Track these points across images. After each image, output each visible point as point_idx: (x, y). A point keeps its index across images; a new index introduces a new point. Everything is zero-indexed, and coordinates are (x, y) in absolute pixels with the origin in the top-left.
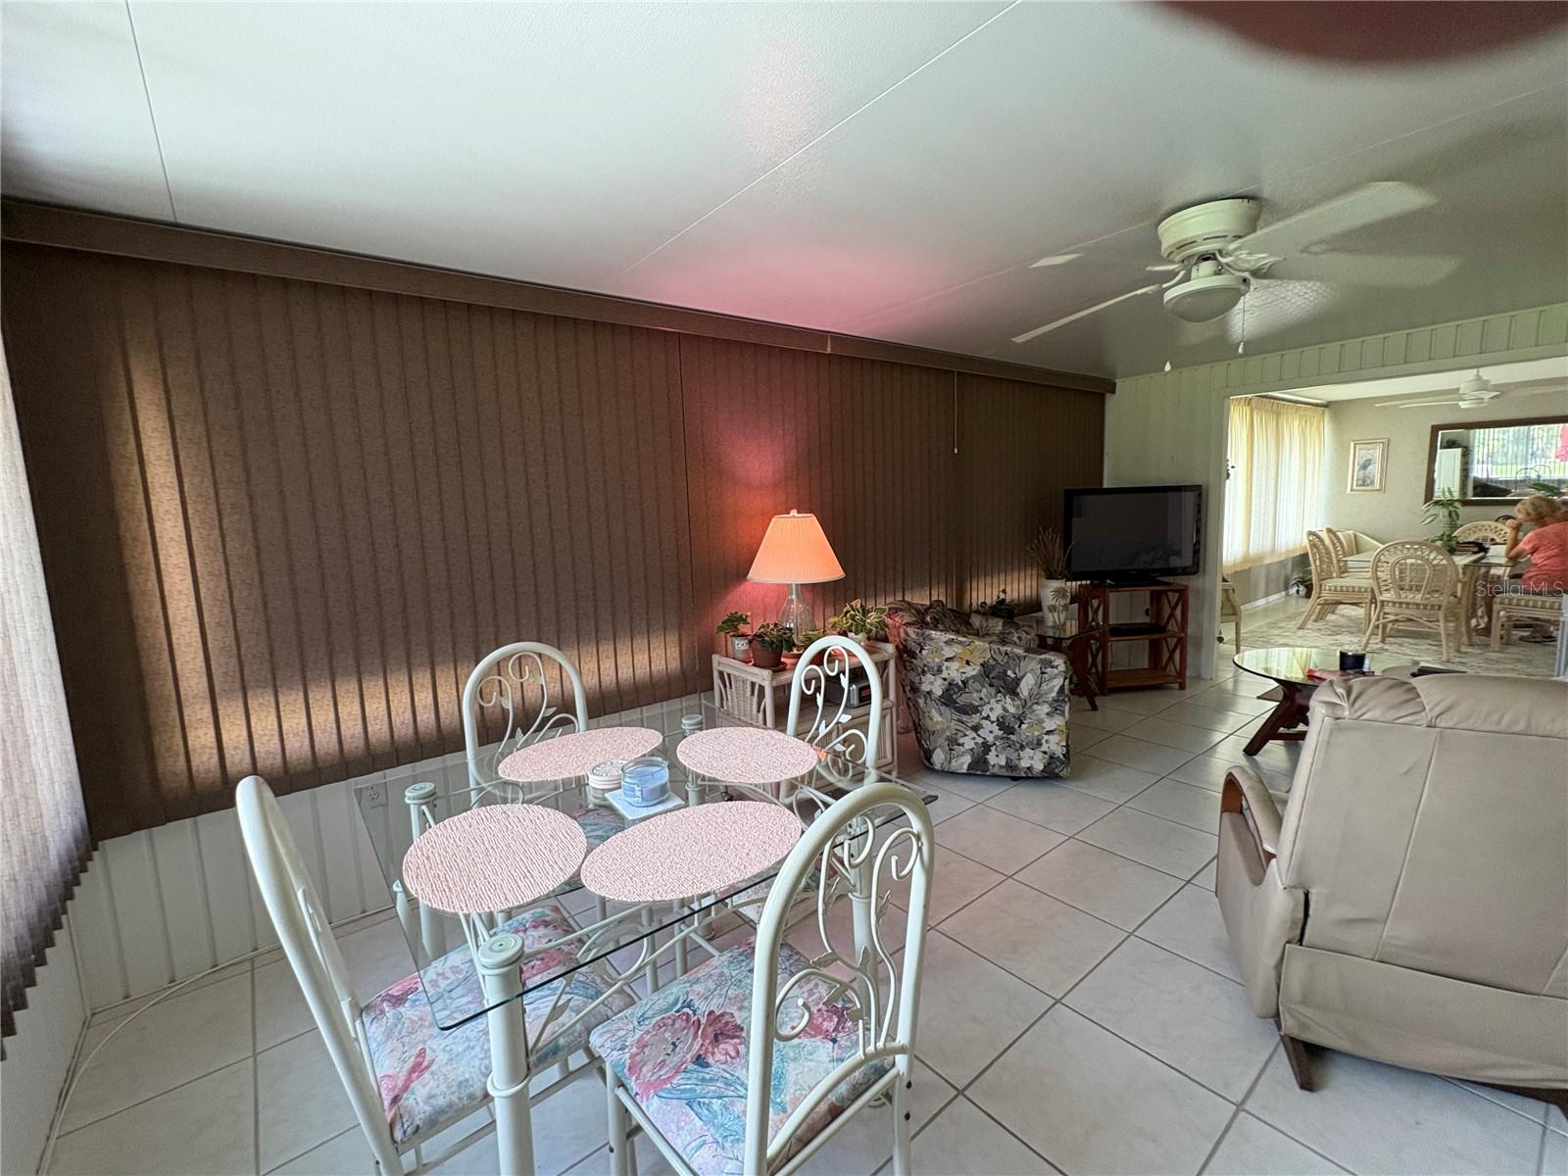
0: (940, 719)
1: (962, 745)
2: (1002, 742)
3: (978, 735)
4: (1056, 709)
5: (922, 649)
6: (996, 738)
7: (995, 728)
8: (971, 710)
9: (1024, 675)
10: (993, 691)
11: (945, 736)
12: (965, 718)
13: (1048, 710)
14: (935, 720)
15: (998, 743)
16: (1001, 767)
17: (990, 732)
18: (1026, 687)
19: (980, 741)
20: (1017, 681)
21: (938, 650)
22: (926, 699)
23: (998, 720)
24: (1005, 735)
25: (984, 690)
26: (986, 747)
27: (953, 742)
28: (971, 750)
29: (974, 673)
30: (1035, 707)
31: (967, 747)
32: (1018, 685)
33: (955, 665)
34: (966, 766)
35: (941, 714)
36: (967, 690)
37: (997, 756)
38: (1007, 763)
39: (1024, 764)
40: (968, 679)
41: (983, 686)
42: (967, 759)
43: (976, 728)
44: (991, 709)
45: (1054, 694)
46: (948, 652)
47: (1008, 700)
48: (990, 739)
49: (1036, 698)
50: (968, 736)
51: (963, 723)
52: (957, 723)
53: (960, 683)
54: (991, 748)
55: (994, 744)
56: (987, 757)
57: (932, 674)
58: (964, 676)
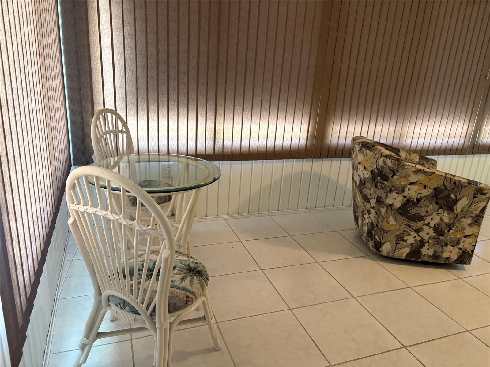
0: (394, 223)
1: (406, 241)
2: (433, 240)
3: (419, 236)
4: (476, 222)
5: (394, 174)
6: (430, 238)
7: (431, 232)
8: (420, 218)
9: (462, 198)
10: (437, 207)
11: (395, 234)
12: (412, 224)
13: (470, 222)
14: (390, 223)
15: (430, 241)
16: (430, 256)
17: (427, 233)
18: (458, 207)
19: (418, 239)
20: (456, 202)
21: (407, 176)
22: (387, 209)
23: (435, 226)
24: (437, 236)
25: (431, 206)
26: (422, 243)
27: (400, 238)
28: (411, 244)
29: (427, 194)
30: (463, 219)
31: (409, 242)
32: (455, 204)
33: (414, 188)
34: (405, 255)
35: (396, 220)
36: (419, 205)
37: (428, 249)
38: (433, 254)
39: (445, 255)
40: (421, 198)
41: (431, 203)
42: (407, 250)
43: (418, 231)
44: (432, 219)
45: (478, 212)
46: (413, 178)
47: (446, 214)
48: (426, 238)
49: (464, 214)
50: (411, 235)
51: (410, 227)
52: (405, 226)
53: (415, 200)
54: (425, 244)
55: (428, 242)
56: (421, 249)
57: (397, 193)
58: (420, 196)
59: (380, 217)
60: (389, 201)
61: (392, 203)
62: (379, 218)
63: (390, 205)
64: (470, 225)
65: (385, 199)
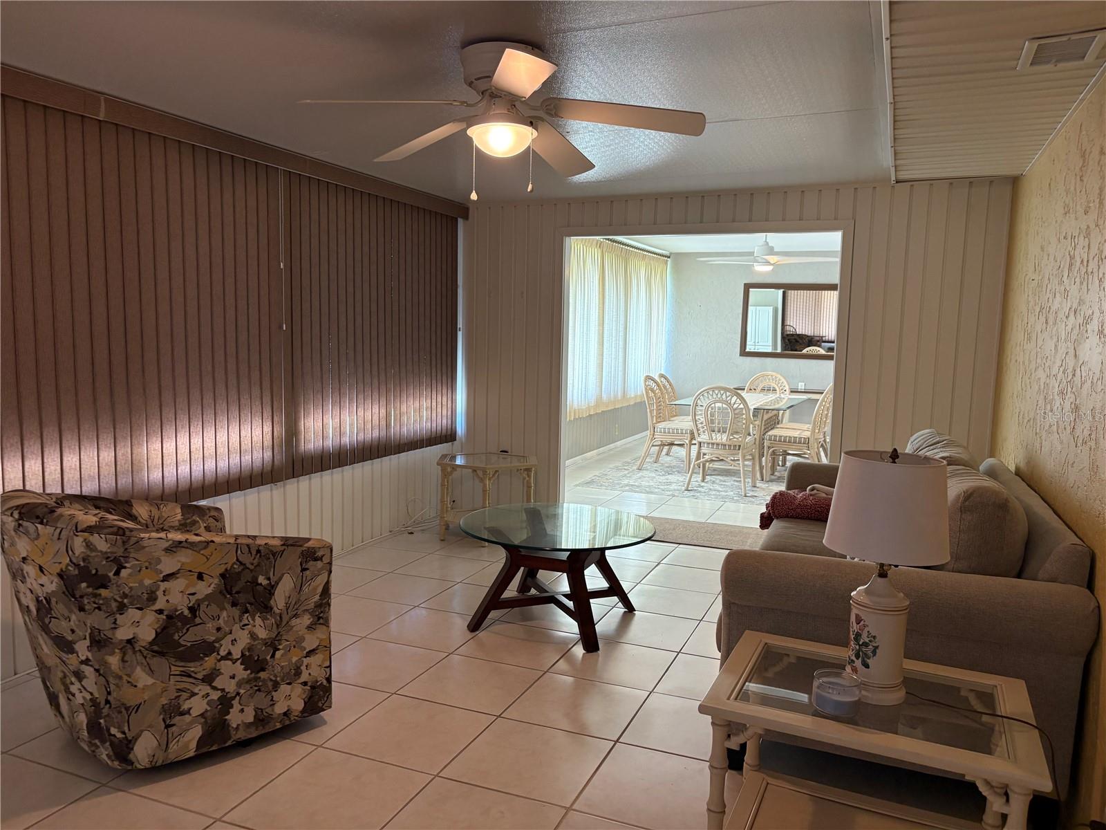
0: (150, 681)
1: (188, 712)
2: (248, 686)
3: (215, 688)
4: (319, 618)
5: (121, 567)
6: (239, 685)
7: (239, 667)
8: (209, 648)
9: (280, 579)
10: (236, 612)
11: (158, 707)
12: (192, 667)
13: (308, 622)
14: (140, 685)
15: (242, 691)
16: (249, 725)
17: (231, 676)
18: (279, 600)
19: (215, 695)
20: (271, 590)
21: (152, 564)
22: (124, 654)
23: (243, 655)
24: (253, 675)
25: (225, 614)
26: (225, 703)
27: (173, 711)
28: (202, 715)
29: (210, 590)
30: (294, 622)
31: (195, 713)
32: (272, 594)
33: (177, 585)
34: (193, 745)
35: (151, 672)
36: (198, 620)
37: (242, 711)
38: (255, 716)
39: (279, 709)
40: (199, 603)
41: (223, 609)
42: (197, 732)
43: (209, 679)
44: (234, 641)
45: (317, 597)
46: (169, 565)
47: (258, 621)
48: (231, 687)
49: (294, 610)
50: (197, 694)
51: (190, 676)
52: (178, 678)
53: (186, 612)
54: (233, 702)
55: (238, 694)
56: (227, 717)
57: (137, 608)
58: (193, 599)
59: (111, 680)
60: (123, 634)
61: (131, 637)
62: (107, 681)
63: (129, 641)
64: (309, 628)
65: (111, 632)
